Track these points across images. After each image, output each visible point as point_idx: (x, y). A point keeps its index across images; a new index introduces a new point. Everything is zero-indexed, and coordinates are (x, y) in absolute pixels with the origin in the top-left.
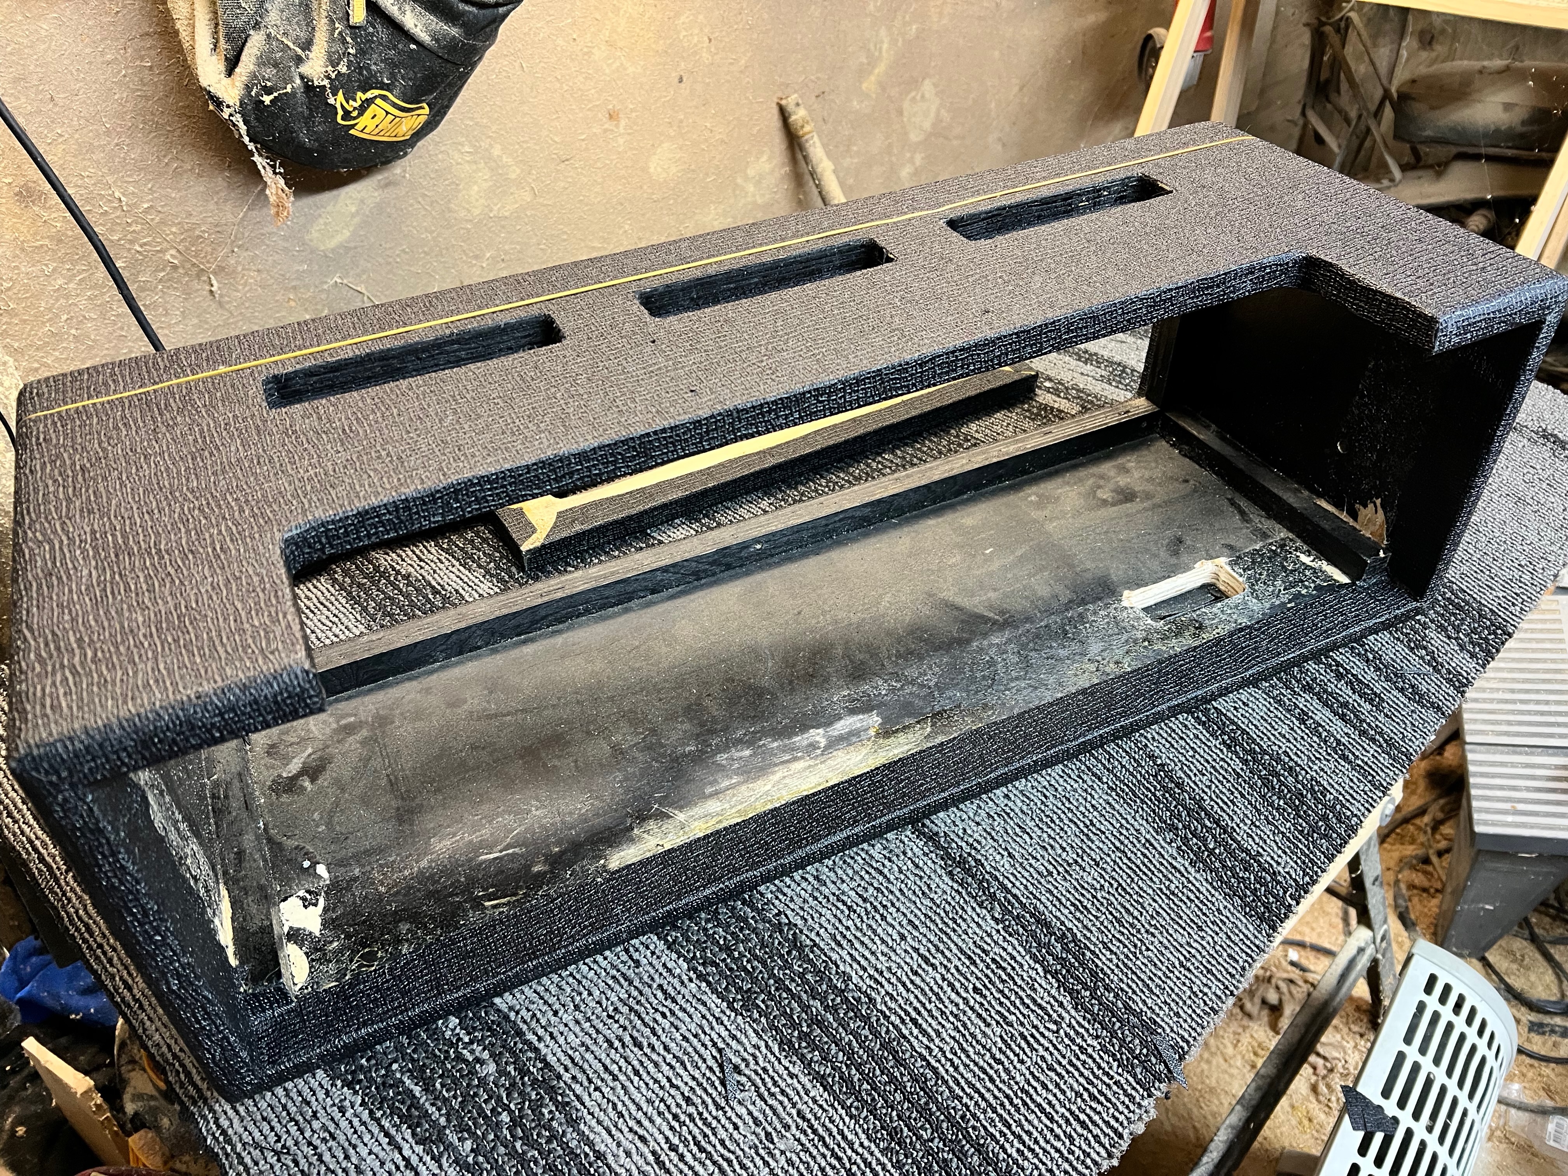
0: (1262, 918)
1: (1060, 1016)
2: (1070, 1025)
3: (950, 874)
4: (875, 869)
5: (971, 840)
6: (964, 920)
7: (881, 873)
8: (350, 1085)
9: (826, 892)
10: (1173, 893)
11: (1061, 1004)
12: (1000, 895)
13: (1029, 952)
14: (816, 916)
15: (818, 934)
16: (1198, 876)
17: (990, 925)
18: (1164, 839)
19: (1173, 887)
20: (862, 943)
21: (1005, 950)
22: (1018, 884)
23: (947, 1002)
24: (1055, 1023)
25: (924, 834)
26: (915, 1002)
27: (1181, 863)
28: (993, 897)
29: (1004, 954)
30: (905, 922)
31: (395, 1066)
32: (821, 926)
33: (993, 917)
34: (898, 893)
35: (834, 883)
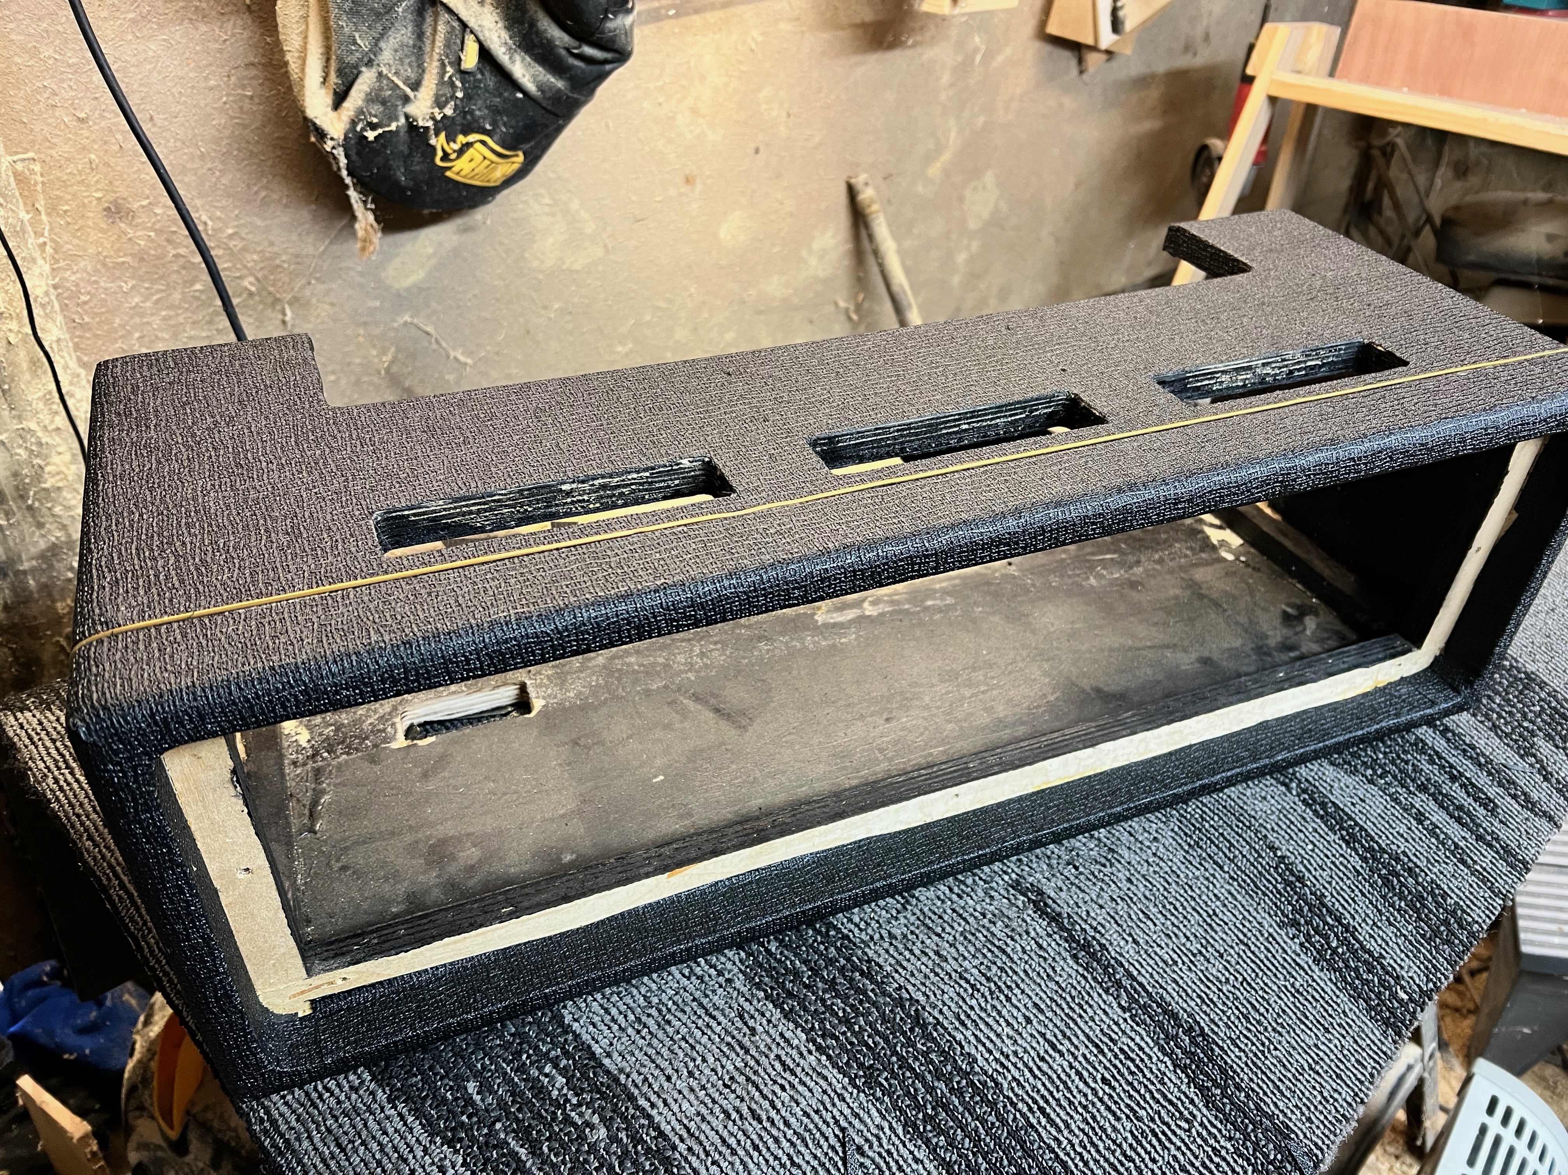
0: (1386, 1023)
1: (1191, 1113)
2: (1201, 1124)
3: (1075, 957)
4: (998, 947)
5: (1095, 924)
6: (1091, 1006)
7: (1004, 952)
8: (450, 1143)
9: (948, 968)
10: (1298, 991)
11: (1192, 1102)
12: (1126, 982)
13: (1157, 1043)
14: (939, 992)
15: (941, 1012)
16: (1322, 975)
17: (1116, 1012)
18: (1287, 934)
19: (1297, 985)
20: (987, 1024)
21: (1133, 1040)
22: (1143, 971)
23: (1075, 1092)
24: (1187, 1121)
25: (1047, 914)
26: (1042, 1089)
27: (1304, 960)
28: (1119, 984)
29: (1132, 1044)
30: (1030, 1005)
31: (498, 1126)
32: (944, 1004)
33: (1119, 1005)
34: (1022, 974)
35: (956, 960)
